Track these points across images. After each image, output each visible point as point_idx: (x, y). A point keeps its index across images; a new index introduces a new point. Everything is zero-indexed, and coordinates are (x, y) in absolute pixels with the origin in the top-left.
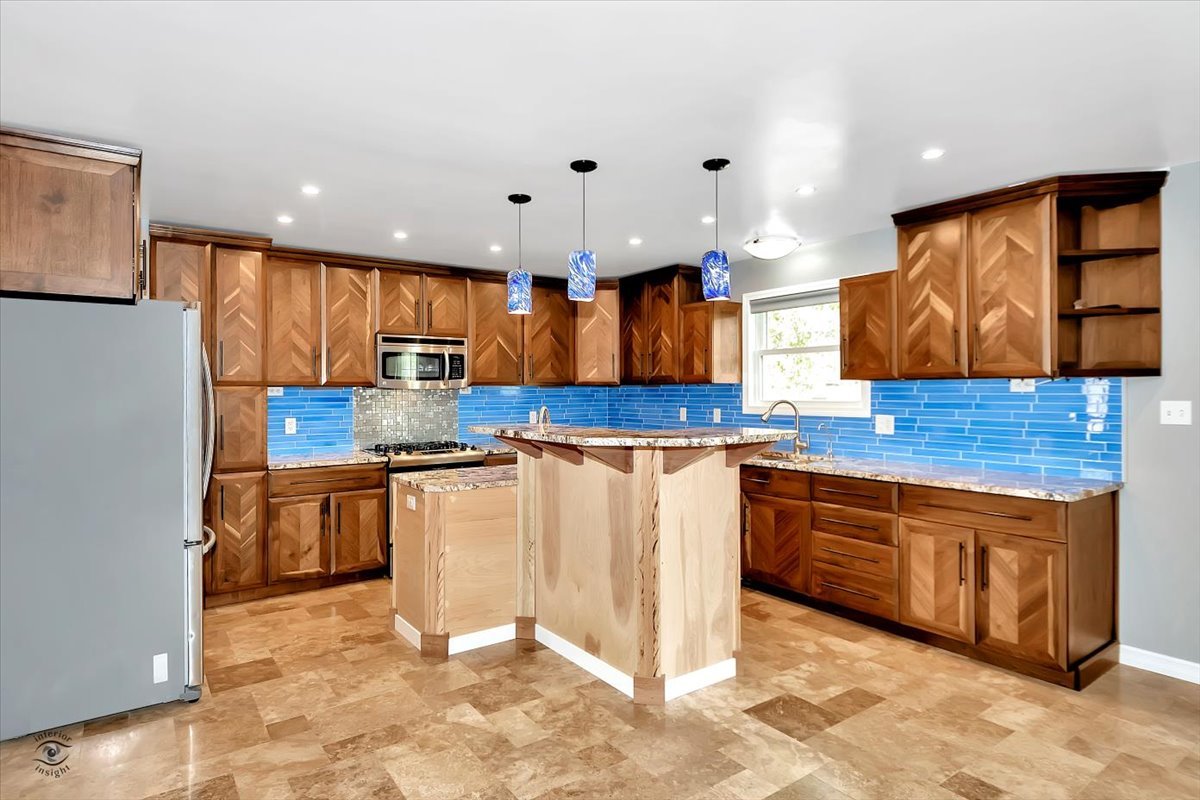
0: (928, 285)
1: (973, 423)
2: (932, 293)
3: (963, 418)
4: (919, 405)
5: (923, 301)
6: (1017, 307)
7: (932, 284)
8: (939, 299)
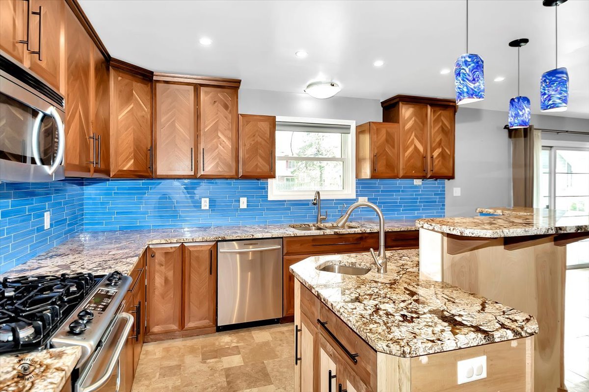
0: (413, 134)
1: (401, 199)
2: (415, 138)
3: (396, 197)
4: (379, 191)
5: (411, 141)
6: (445, 151)
7: (415, 134)
8: (417, 141)
